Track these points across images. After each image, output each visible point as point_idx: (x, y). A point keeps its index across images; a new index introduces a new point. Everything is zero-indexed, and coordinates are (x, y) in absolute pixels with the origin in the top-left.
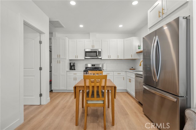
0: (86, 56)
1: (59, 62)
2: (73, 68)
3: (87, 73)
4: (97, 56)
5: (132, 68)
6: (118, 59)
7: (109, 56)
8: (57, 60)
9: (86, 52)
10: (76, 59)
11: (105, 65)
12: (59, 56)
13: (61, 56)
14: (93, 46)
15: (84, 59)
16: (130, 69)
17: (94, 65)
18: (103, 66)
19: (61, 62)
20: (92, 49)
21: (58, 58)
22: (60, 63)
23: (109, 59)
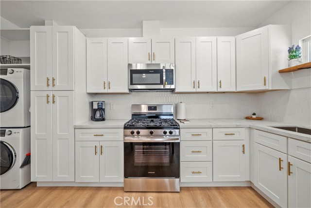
0: (132, 84)
1: (50, 100)
2: (98, 115)
3: (133, 133)
4: (162, 83)
5: (254, 117)
6: (220, 90)
7: (196, 84)
8: (45, 94)
9: (133, 72)
10: (106, 91)
11: (182, 108)
12: (51, 82)
13: (57, 83)
14: (151, 56)
15: (127, 91)
16: (247, 118)
17: (155, 108)
18: (176, 109)
19: (57, 99)
20: (149, 62)
21: (51, 87)
22: (54, 102)
23: (194, 90)
